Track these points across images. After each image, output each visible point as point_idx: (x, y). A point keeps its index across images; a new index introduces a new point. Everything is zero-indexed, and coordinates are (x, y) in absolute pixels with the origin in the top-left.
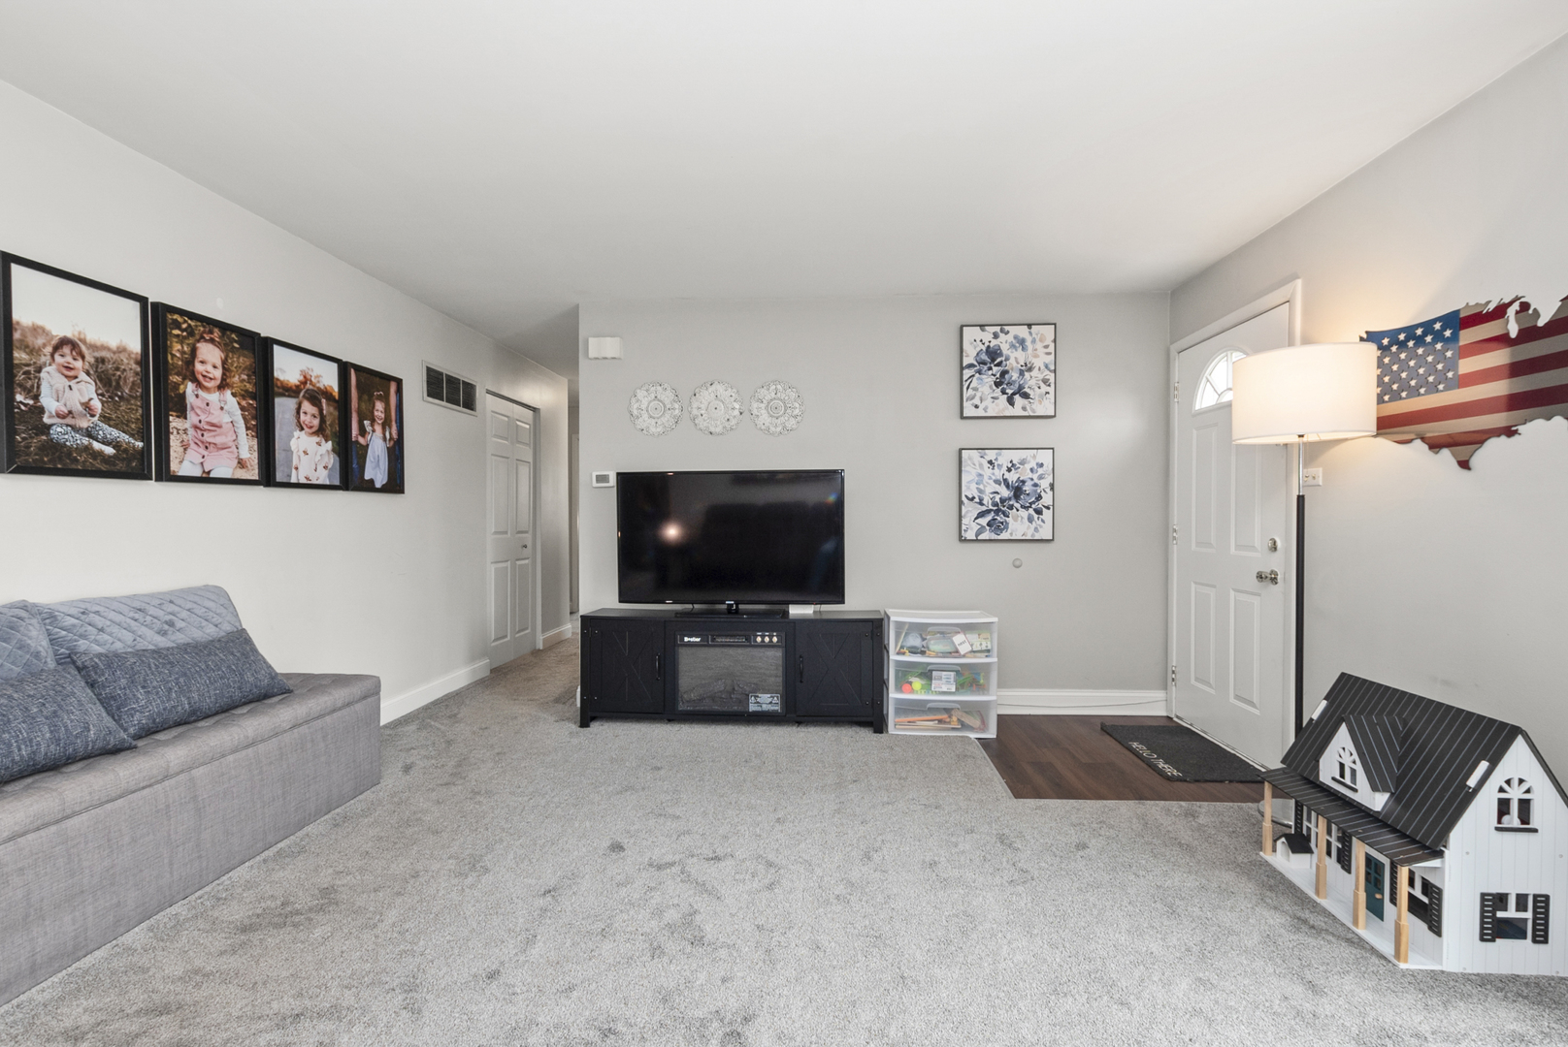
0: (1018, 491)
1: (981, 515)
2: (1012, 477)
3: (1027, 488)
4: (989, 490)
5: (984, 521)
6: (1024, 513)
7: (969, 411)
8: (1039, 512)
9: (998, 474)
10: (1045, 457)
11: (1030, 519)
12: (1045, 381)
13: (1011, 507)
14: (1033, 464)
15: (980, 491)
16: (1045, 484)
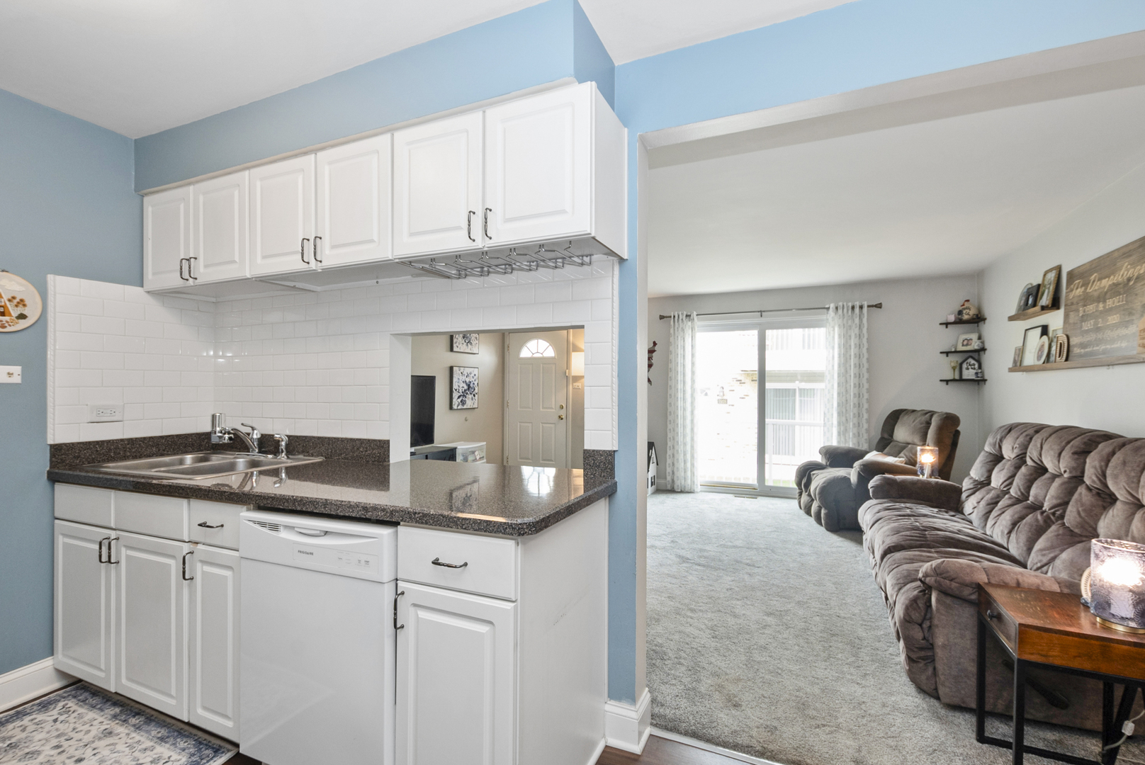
0: (469, 386)
1: (459, 397)
2: (468, 380)
3: (471, 385)
4: (461, 386)
5: (459, 400)
6: (470, 396)
7: (455, 349)
8: (474, 396)
9: (464, 378)
10: (476, 371)
11: (472, 399)
12: (476, 338)
13: (467, 394)
14: (473, 375)
15: (459, 386)
16: (476, 384)
